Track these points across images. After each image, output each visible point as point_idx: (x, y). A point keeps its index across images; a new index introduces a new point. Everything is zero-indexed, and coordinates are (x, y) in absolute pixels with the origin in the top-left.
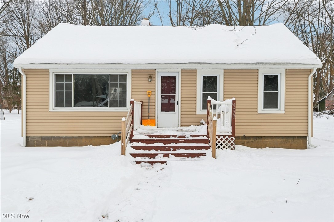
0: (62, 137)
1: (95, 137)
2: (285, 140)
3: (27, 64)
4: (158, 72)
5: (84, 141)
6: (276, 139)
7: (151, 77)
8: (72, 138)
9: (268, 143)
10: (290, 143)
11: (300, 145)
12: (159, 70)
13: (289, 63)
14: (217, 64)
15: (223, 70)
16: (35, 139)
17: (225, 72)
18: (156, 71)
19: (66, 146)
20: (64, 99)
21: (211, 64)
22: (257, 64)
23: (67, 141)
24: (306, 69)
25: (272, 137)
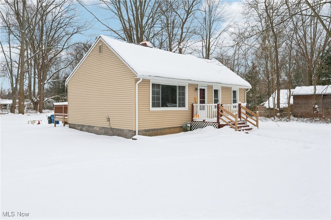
0: (156, 129)
1: (172, 127)
3: (147, 76)
5: (167, 131)
8: (161, 129)
12: (200, 85)
14: (216, 82)
15: (221, 87)
16: (141, 132)
17: (222, 88)
19: (158, 135)
20: (156, 102)
23: (159, 132)
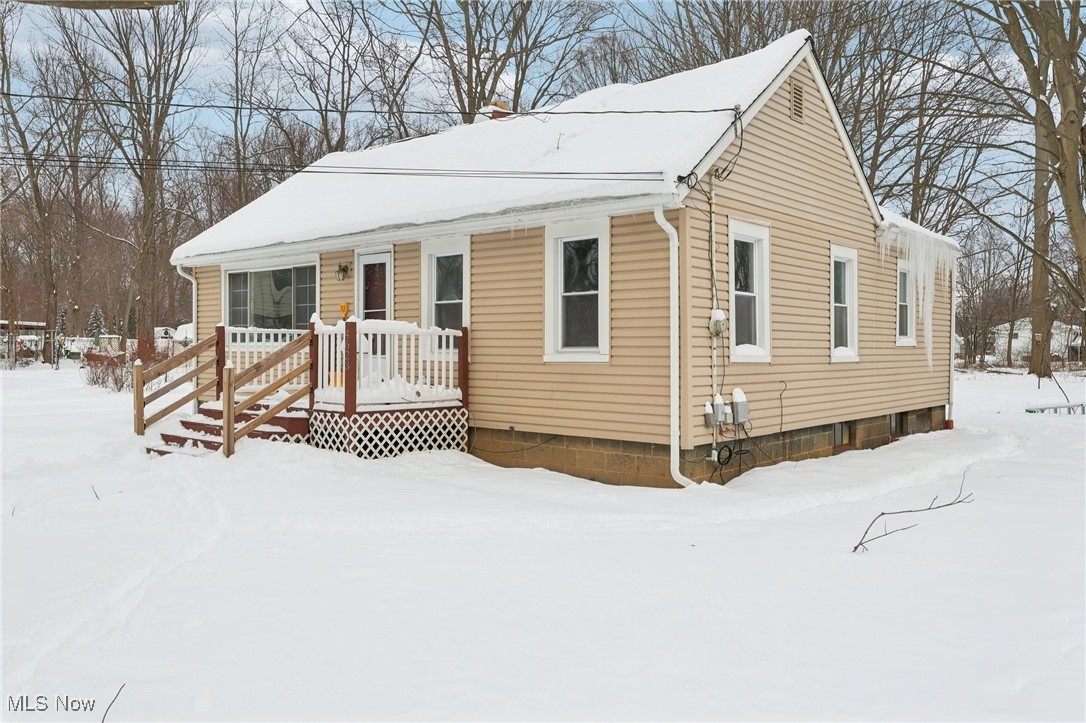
2: (620, 452)
4: (359, 255)
6: (598, 447)
7: (345, 270)
9: (578, 457)
10: (635, 467)
11: (664, 475)
13: (582, 199)
18: (356, 252)
21: (416, 225)
22: (504, 212)
24: (638, 215)
25: (586, 441)
